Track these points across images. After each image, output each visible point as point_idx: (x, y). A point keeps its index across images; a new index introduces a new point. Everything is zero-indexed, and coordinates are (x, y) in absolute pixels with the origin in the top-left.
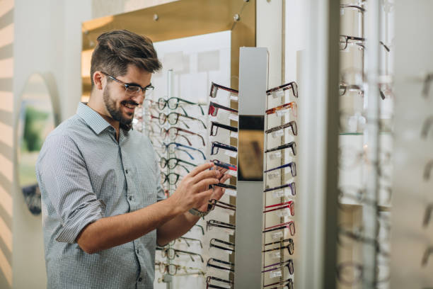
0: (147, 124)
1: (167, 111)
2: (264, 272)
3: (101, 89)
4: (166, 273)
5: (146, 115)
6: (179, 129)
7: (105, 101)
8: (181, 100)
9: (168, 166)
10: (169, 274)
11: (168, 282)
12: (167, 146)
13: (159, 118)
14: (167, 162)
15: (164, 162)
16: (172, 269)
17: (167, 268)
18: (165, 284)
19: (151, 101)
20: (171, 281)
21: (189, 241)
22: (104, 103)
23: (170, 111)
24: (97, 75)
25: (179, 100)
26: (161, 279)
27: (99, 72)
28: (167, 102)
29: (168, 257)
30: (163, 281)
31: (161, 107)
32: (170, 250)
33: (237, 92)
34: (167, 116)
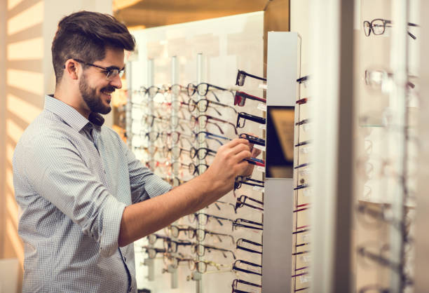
0: (176, 111)
1: (196, 97)
2: (295, 276)
3: (77, 79)
4: (196, 270)
5: (176, 101)
6: (209, 117)
7: (82, 92)
8: (211, 86)
9: (198, 157)
10: (198, 272)
11: (198, 280)
12: (197, 135)
13: (188, 104)
14: (197, 152)
15: (193, 151)
16: (202, 266)
17: (197, 264)
18: (195, 282)
19: (181, 87)
20: (201, 279)
21: (221, 237)
22: (80, 95)
23: (199, 98)
24: (70, 63)
25: (208, 85)
26: (190, 278)
27: (72, 60)
28: (196, 87)
29: (197, 254)
30: (192, 278)
31: (191, 93)
32: (200, 246)
33: (266, 80)
34: (197, 103)
